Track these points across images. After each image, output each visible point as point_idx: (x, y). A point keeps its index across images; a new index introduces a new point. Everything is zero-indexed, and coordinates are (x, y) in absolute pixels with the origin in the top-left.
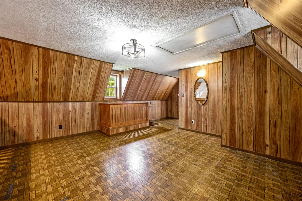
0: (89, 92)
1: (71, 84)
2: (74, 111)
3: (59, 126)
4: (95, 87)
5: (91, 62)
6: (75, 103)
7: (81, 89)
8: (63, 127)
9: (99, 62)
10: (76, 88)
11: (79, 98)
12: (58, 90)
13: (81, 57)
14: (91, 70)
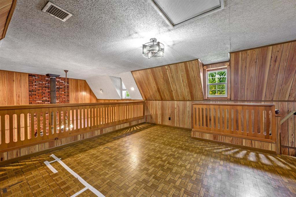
0: (186, 92)
1: (171, 87)
2: (178, 108)
3: (169, 118)
4: (189, 87)
5: (177, 66)
6: (179, 102)
7: (179, 90)
8: (171, 119)
9: (183, 64)
10: (175, 90)
11: (180, 98)
12: (165, 92)
13: (168, 65)
14: (179, 72)
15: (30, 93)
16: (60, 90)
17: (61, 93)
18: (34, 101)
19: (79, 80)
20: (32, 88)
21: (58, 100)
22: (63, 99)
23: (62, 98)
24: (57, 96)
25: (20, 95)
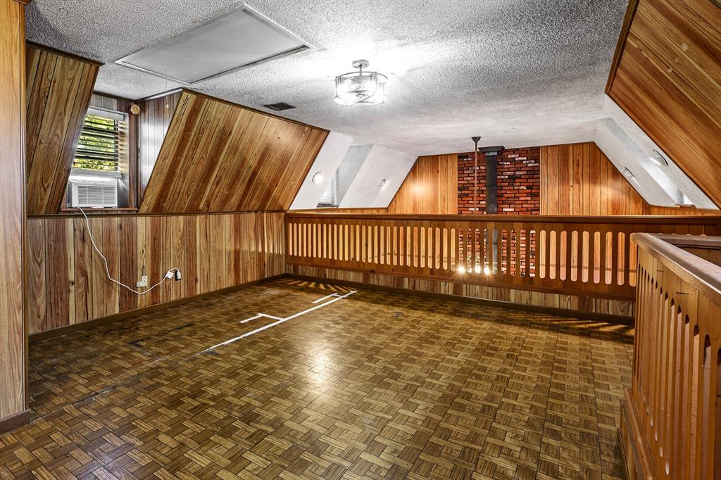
15: (460, 192)
16: (516, 180)
17: (519, 190)
18: (465, 209)
19: (571, 147)
20: (463, 182)
21: (511, 206)
22: (524, 206)
23: (520, 202)
24: (509, 197)
25: (446, 198)
